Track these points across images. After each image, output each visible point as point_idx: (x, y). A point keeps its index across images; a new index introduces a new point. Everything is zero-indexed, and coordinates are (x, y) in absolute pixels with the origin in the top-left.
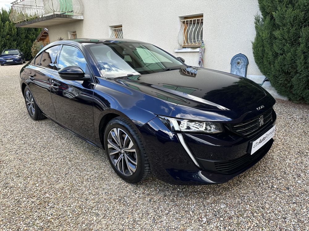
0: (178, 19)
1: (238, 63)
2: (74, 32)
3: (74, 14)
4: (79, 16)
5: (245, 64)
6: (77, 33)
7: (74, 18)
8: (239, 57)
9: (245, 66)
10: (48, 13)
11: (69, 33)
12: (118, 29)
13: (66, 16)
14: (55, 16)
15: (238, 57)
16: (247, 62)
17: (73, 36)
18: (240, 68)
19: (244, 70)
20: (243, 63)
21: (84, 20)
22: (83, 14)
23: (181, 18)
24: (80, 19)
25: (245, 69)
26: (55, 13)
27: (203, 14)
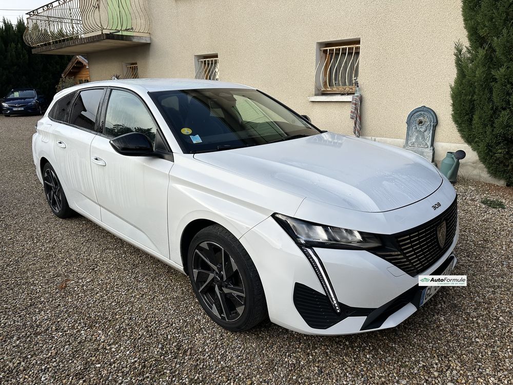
0: (315, 46)
1: (421, 122)
2: (133, 64)
3: (135, 34)
4: (144, 38)
5: (432, 124)
6: (138, 65)
7: (135, 40)
9: (432, 128)
10: (93, 31)
11: (124, 66)
12: (209, 60)
13: (122, 37)
14: (103, 37)
15: (420, 113)
16: (435, 121)
17: (131, 70)
18: (422, 130)
19: (430, 135)
20: (429, 123)
21: (152, 44)
22: (149, 33)
23: (320, 43)
24: (145, 41)
25: (431, 132)
26: (105, 32)
27: (360, 38)
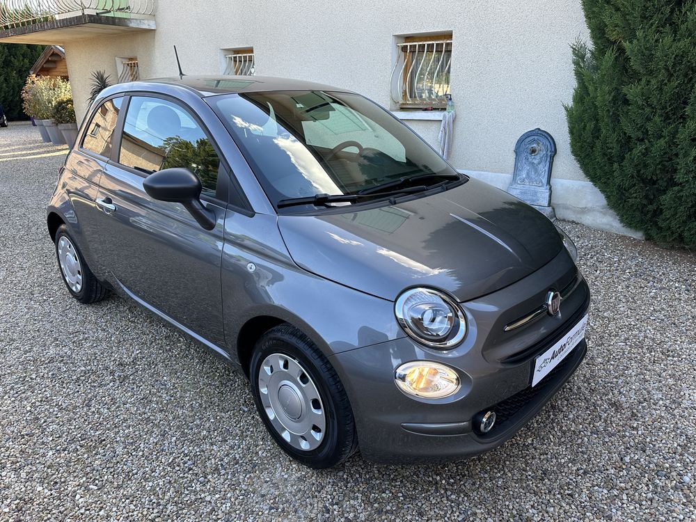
0: (391, 40)
1: (533, 151)
2: (131, 59)
3: (132, 16)
4: (146, 22)
5: (549, 154)
6: (138, 61)
7: (133, 25)
8: (536, 137)
9: (549, 159)
10: (69, 11)
11: (118, 60)
12: (241, 57)
13: (112, 21)
14: (85, 19)
15: (533, 137)
16: (553, 150)
17: (129, 68)
18: (536, 162)
19: (547, 168)
20: (544, 152)
21: (157, 31)
22: (153, 16)
23: (398, 37)
24: (147, 27)
25: (548, 164)
26: (87, 12)
27: (452, 31)
